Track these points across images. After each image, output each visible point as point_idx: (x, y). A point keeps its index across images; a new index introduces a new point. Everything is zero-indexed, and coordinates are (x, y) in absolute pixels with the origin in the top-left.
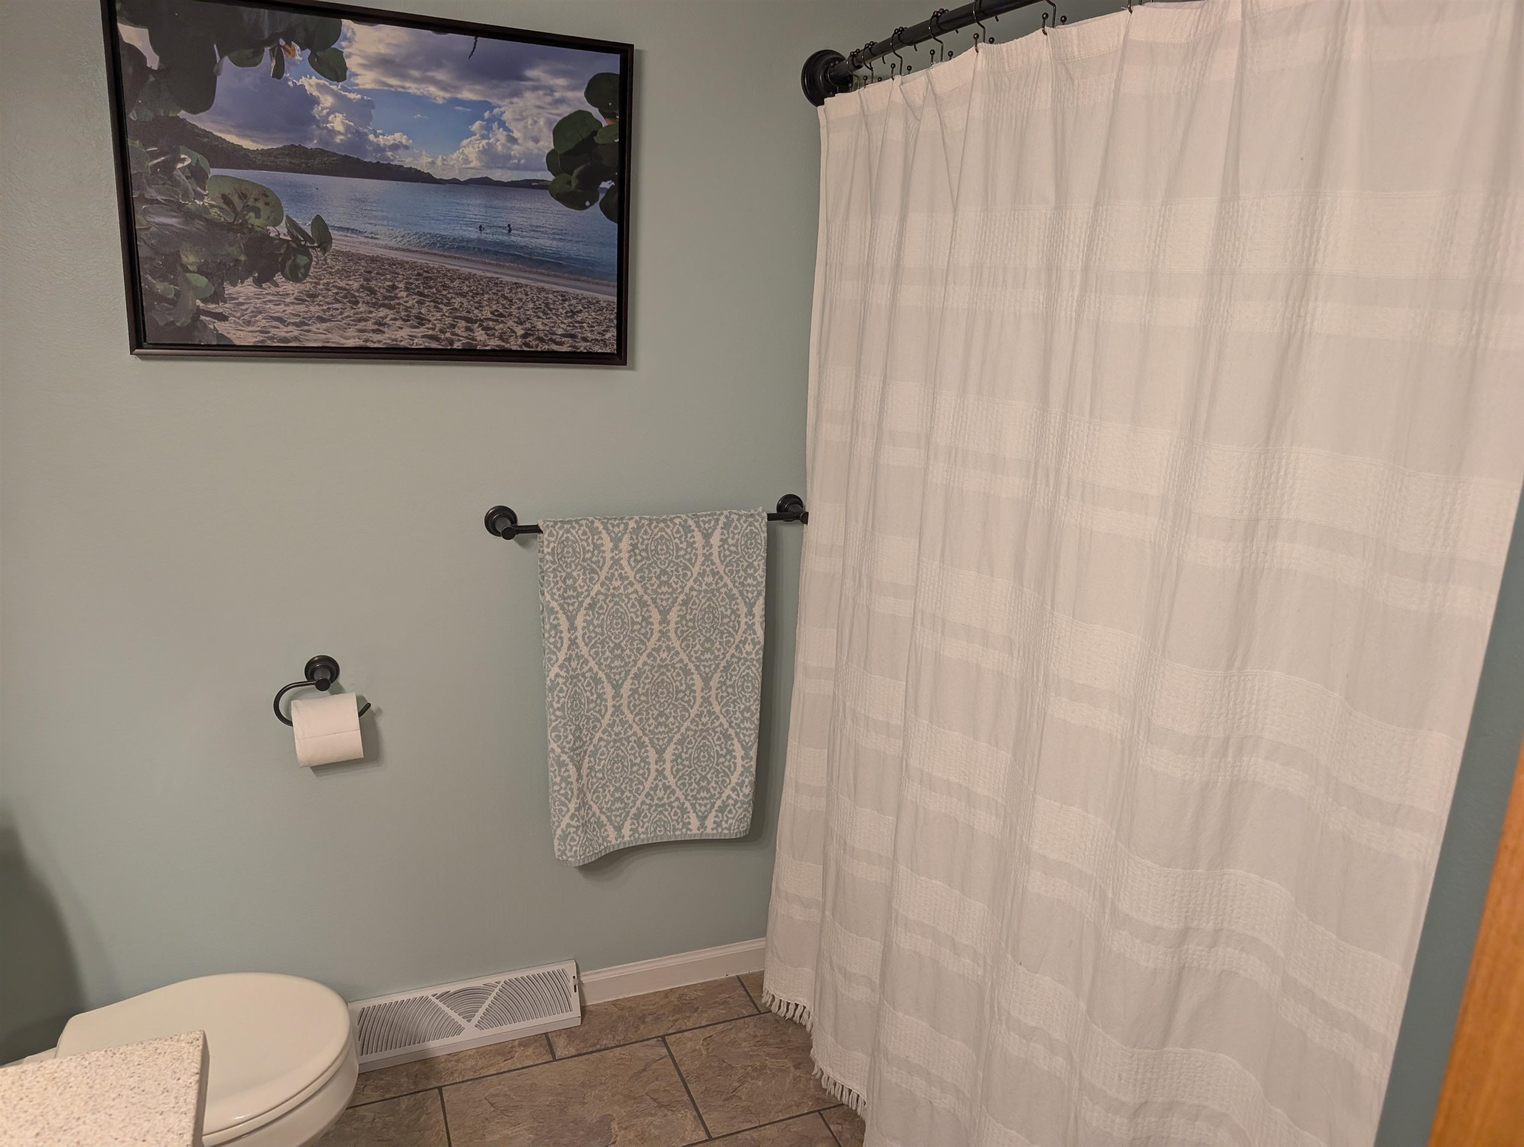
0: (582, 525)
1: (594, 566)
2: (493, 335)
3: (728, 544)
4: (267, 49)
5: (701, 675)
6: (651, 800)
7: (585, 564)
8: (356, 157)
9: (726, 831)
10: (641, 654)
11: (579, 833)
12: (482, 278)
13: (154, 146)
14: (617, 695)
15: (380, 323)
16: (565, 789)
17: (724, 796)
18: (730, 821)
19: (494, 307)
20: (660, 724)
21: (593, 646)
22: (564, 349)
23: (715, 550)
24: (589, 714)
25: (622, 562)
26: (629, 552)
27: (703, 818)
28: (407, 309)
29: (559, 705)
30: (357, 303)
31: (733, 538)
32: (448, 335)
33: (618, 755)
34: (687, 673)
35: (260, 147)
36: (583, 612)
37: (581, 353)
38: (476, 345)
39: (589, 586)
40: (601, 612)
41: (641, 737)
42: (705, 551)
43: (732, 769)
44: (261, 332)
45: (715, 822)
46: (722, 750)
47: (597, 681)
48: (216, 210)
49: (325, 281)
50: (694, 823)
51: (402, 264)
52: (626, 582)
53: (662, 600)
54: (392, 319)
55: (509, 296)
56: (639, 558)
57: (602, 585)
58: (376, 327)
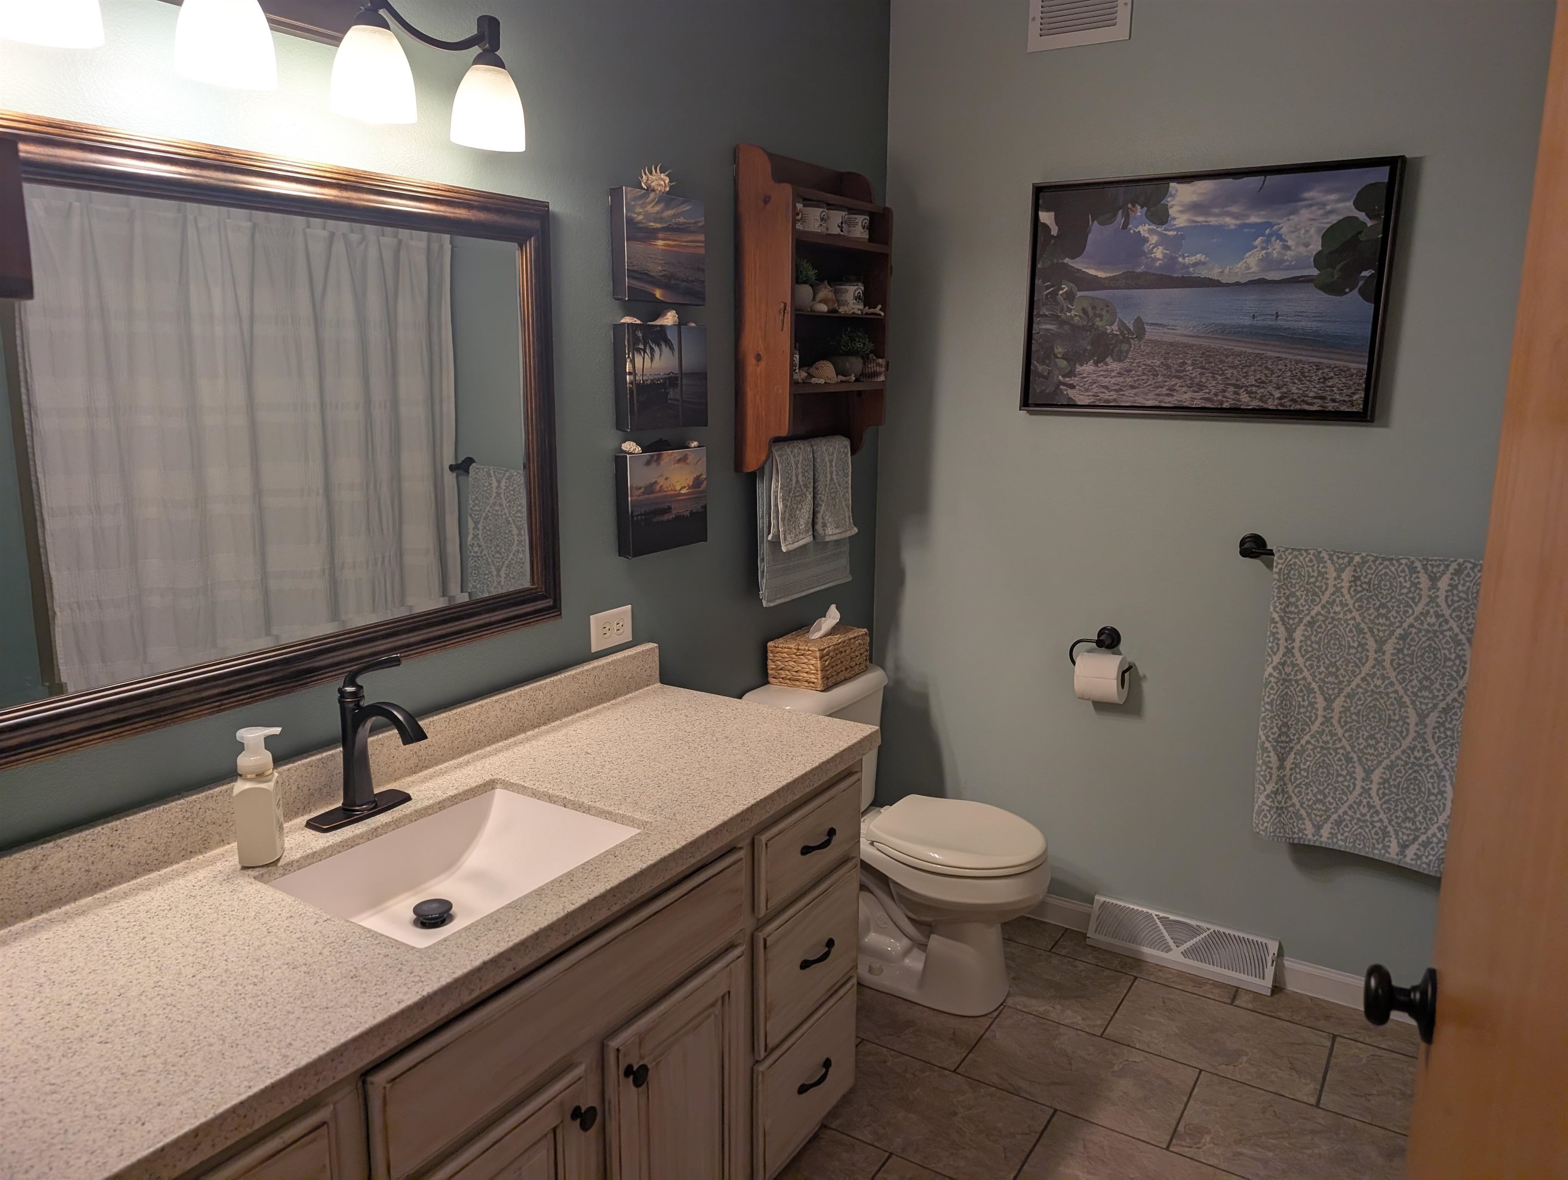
0: (1310, 554)
1: (1317, 590)
2: (1255, 397)
3: (1457, 590)
4: (1120, 212)
5: (1416, 710)
6: (1353, 812)
7: (1309, 587)
8: (1168, 274)
9: (1424, 866)
10: (1355, 677)
11: (1272, 813)
12: (1250, 354)
13: (1048, 282)
14: (1328, 708)
15: (1172, 389)
16: (1265, 771)
17: (1430, 833)
18: (1431, 857)
19: (1258, 376)
20: (1369, 745)
21: (1309, 659)
22: (1314, 408)
23: (1442, 594)
24: (1299, 717)
25: (1343, 590)
26: (1350, 582)
27: (1404, 847)
28: (1191, 379)
29: (1269, 700)
30: (1157, 375)
31: (1463, 585)
32: (1220, 397)
33: (1324, 761)
34: (1402, 705)
35: (1108, 275)
36: (1302, 627)
37: (1330, 412)
38: (1241, 405)
39: (1310, 606)
40: (1319, 630)
41: (1349, 753)
42: (1431, 593)
43: (1441, 809)
44: (1093, 395)
45: (1415, 854)
46: (1434, 788)
47: (1311, 691)
48: (1078, 318)
49: (1138, 361)
50: (1394, 848)
51: (1191, 346)
52: (1346, 609)
53: (1379, 631)
54: (1180, 386)
55: (1271, 367)
56: (1359, 589)
57: (1323, 607)
58: (1169, 392)
